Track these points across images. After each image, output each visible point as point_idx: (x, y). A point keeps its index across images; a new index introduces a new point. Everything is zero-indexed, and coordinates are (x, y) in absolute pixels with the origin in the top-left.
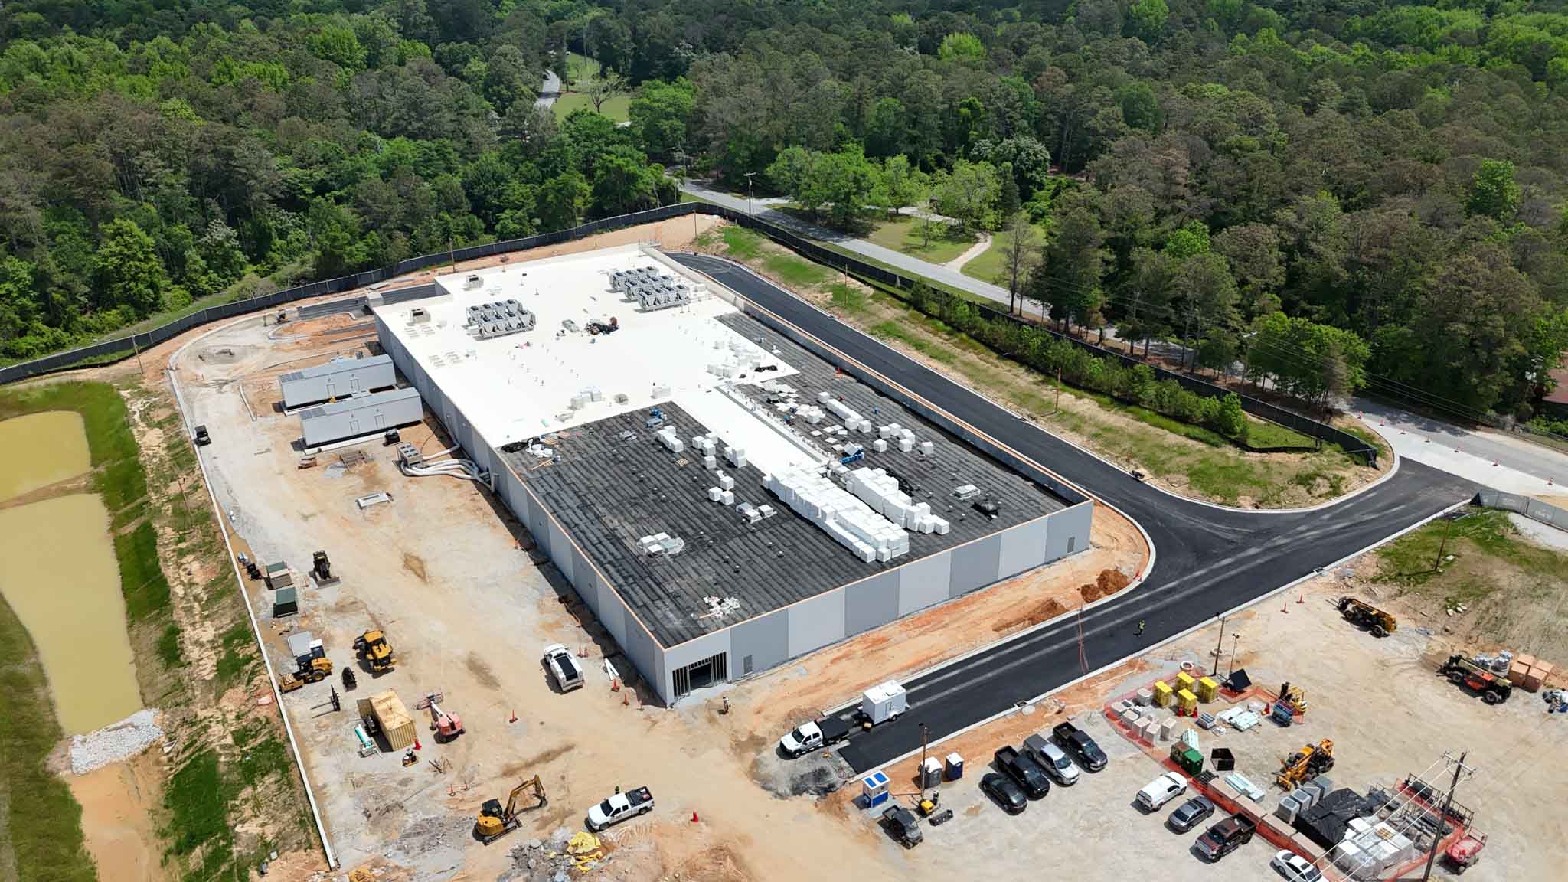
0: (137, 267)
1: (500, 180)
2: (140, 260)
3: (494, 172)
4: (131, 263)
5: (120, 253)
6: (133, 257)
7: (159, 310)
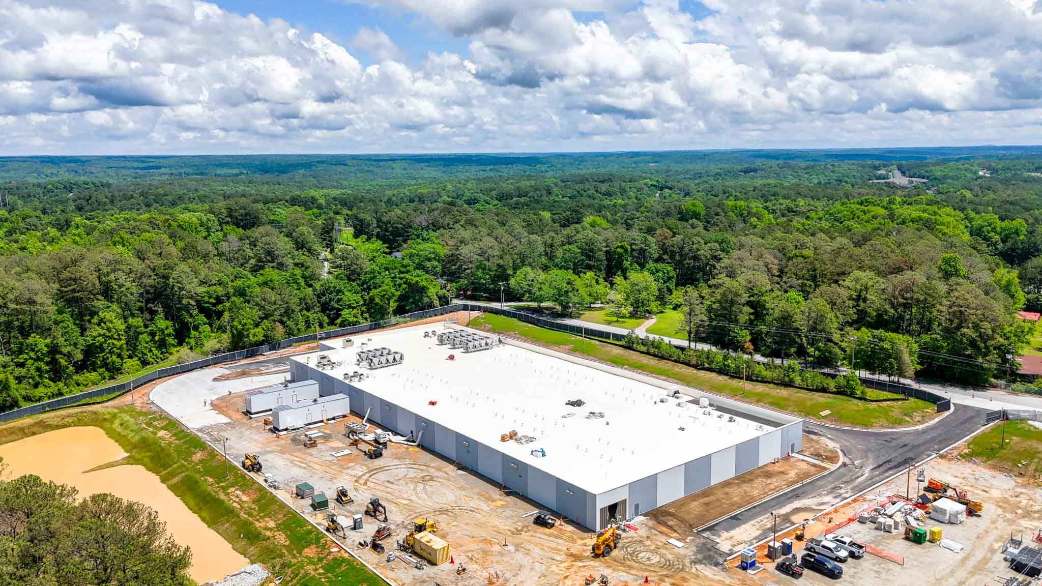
0: (113, 344)
1: (339, 292)
2: (115, 339)
3: (335, 288)
4: (110, 341)
5: (104, 335)
6: (111, 337)
7: (121, 373)
